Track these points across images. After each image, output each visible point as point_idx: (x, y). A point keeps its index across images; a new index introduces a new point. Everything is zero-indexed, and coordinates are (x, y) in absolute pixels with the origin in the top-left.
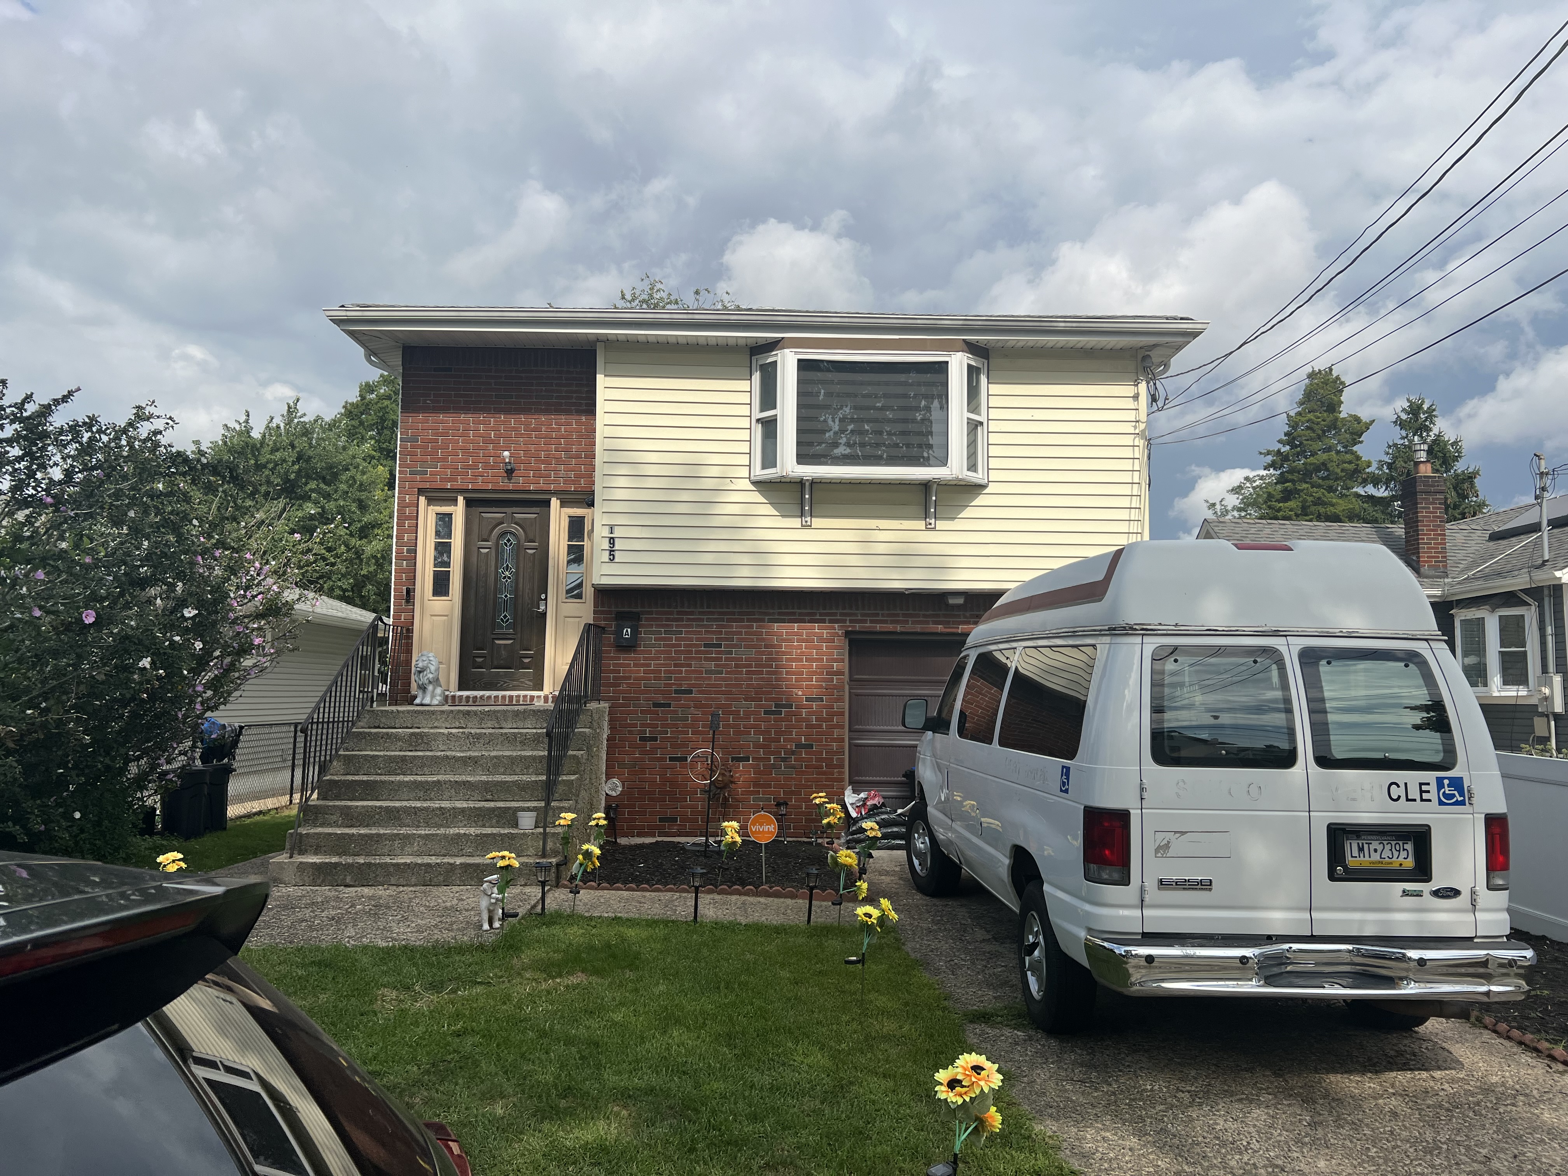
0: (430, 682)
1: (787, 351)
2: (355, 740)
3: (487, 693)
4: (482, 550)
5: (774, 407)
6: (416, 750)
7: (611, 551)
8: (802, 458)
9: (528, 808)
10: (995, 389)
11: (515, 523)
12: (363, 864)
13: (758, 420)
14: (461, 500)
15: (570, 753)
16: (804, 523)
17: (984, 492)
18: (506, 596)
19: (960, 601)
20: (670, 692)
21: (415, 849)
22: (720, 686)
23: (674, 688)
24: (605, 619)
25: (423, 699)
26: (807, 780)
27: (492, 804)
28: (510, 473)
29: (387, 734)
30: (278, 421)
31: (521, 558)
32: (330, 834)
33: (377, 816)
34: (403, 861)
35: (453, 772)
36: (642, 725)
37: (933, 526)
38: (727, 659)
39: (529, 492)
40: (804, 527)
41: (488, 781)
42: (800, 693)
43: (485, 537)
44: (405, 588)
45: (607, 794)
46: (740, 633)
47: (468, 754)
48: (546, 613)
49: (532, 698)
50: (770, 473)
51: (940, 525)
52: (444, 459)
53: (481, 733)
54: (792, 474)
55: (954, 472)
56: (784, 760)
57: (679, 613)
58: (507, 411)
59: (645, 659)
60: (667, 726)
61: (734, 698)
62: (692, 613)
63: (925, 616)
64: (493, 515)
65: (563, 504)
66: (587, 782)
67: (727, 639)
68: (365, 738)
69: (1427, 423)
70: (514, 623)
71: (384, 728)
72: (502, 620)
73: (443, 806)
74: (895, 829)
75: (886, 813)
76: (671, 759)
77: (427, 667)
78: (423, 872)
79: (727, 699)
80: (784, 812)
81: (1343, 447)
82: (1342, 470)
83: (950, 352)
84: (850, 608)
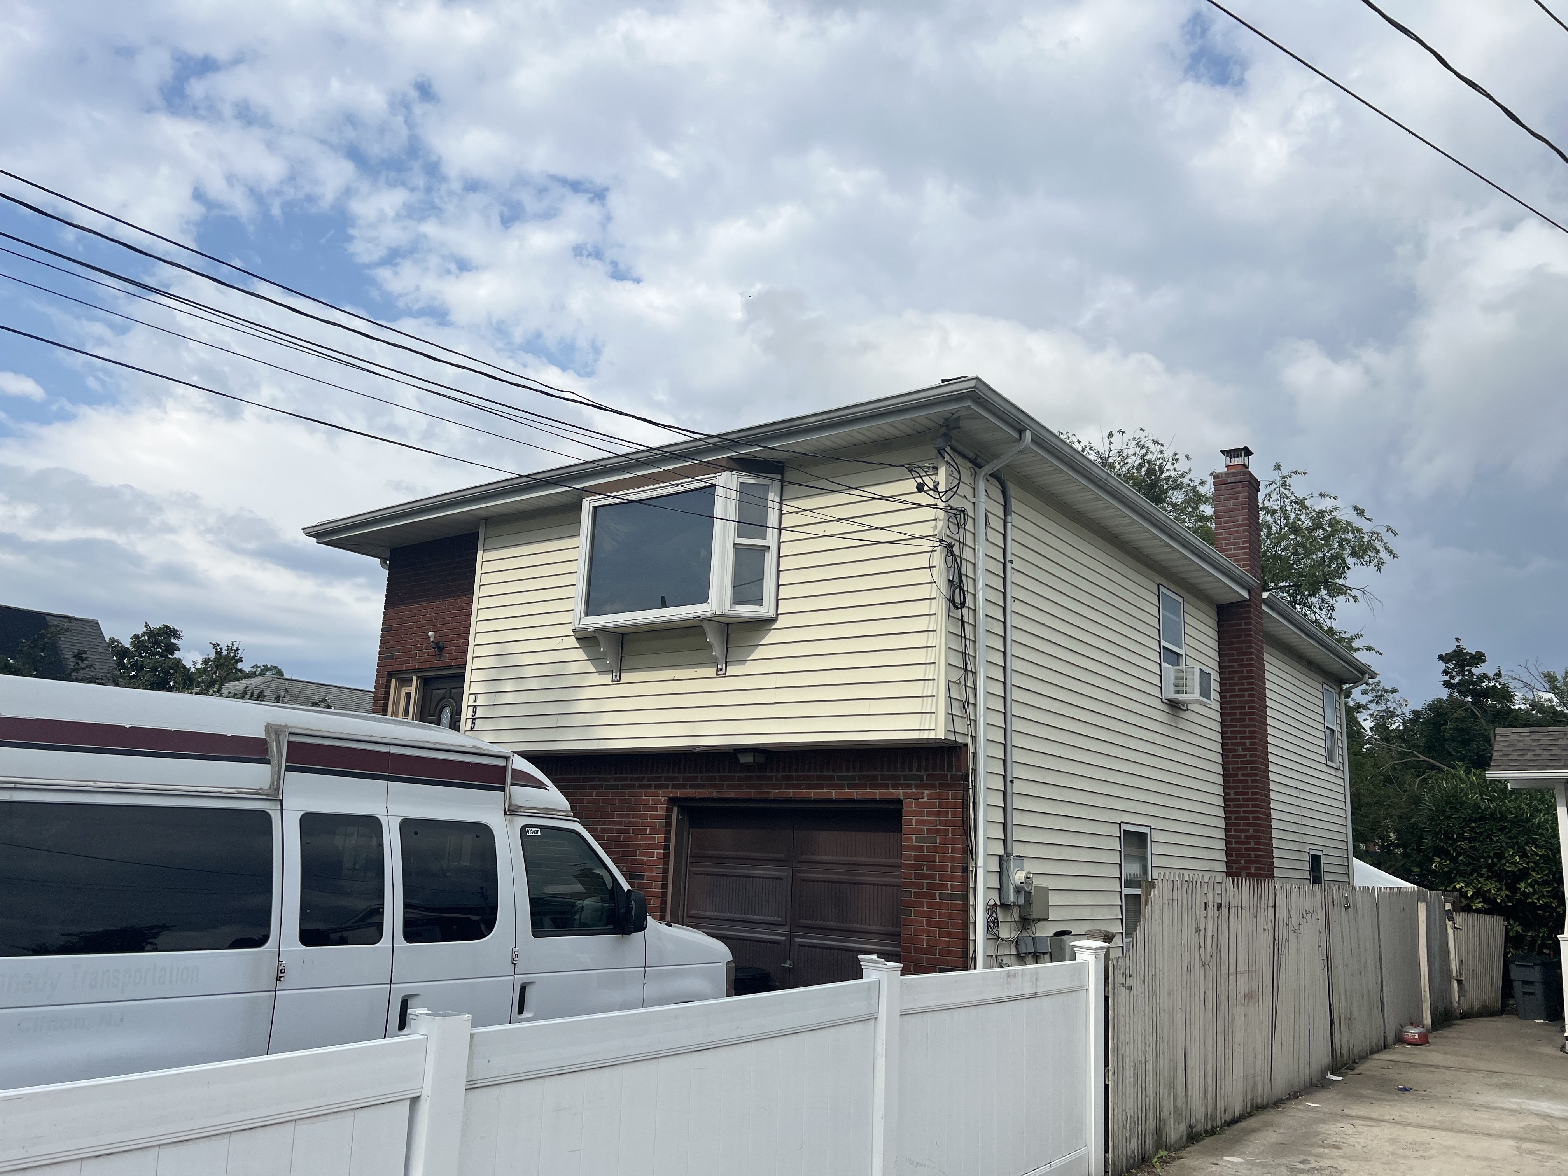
1: (584, 500)
7: (473, 719)
11: (451, 698)
14: (414, 679)
16: (615, 678)
17: (774, 627)
28: (441, 651)
37: (724, 671)
39: (451, 667)
40: (615, 682)
43: (432, 711)
51: (732, 670)
52: (404, 643)
54: (578, 628)
55: (713, 609)
64: (439, 691)
83: (717, 475)
84: (674, 772)
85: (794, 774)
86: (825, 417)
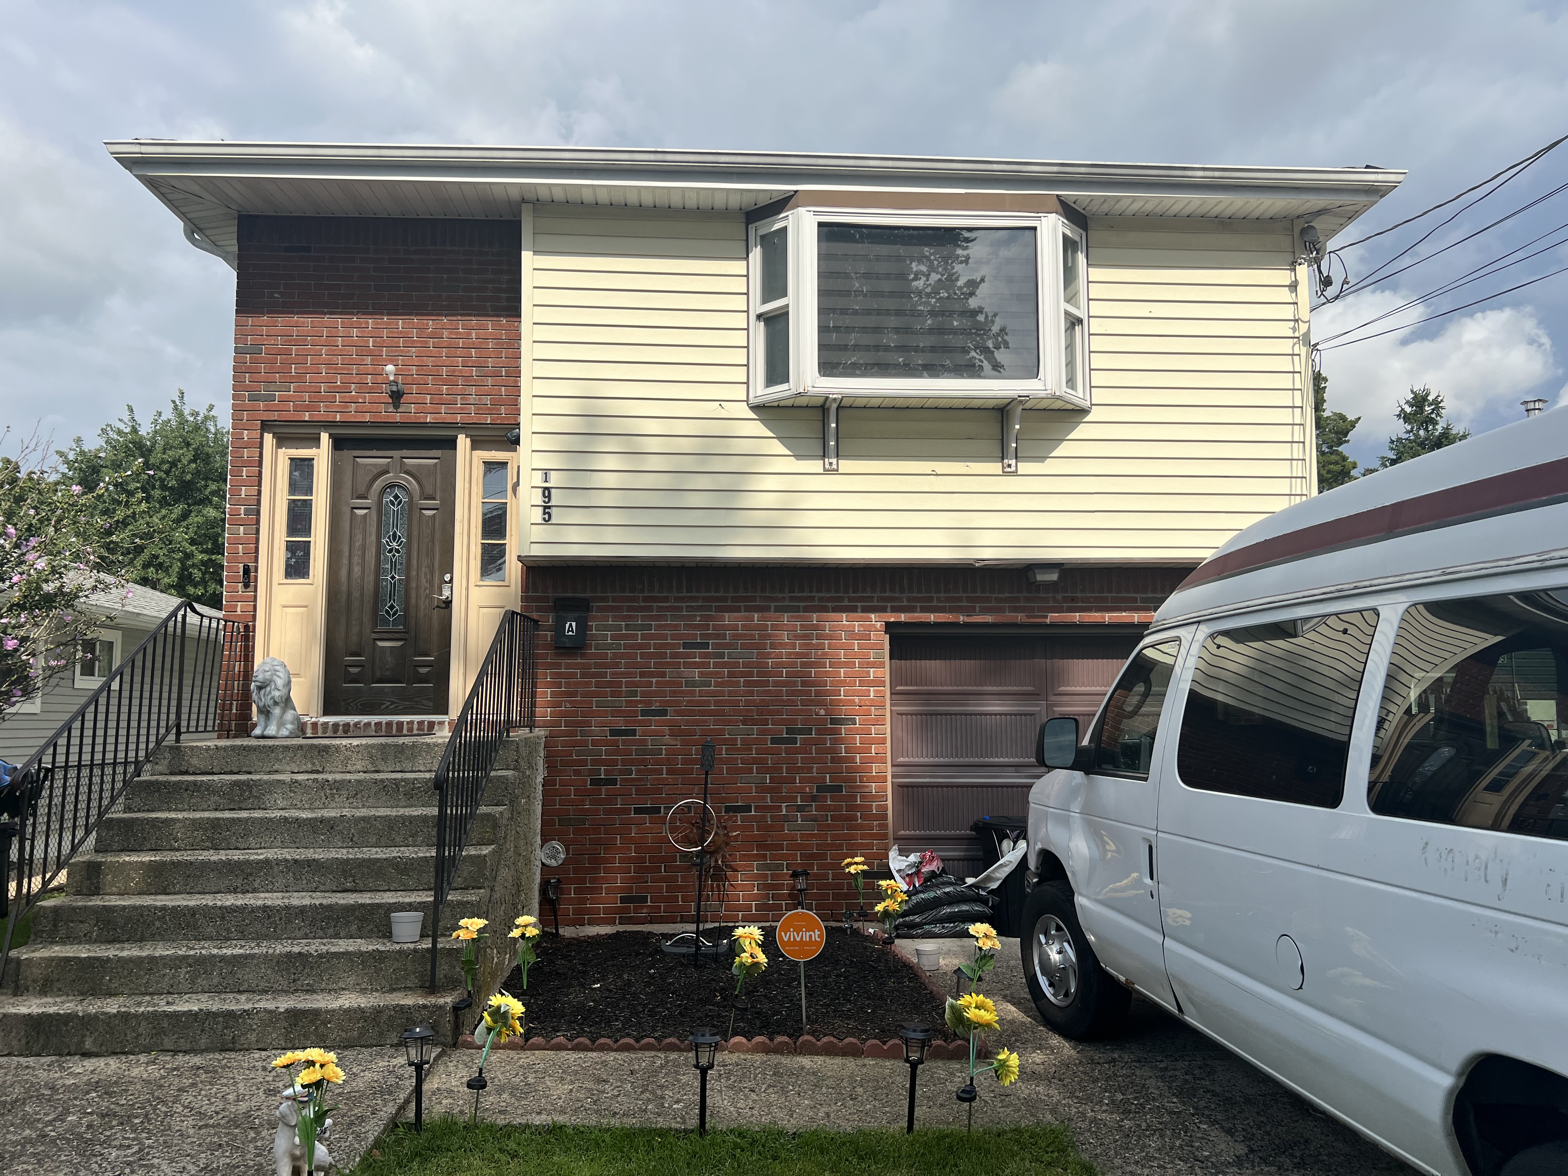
0: (276, 703)
1: (802, 210)
2: (143, 795)
3: (365, 719)
4: (357, 511)
5: (784, 294)
6: (240, 809)
7: (545, 507)
8: (827, 367)
9: (410, 904)
10: (1096, 274)
11: (406, 473)
12: (115, 1015)
13: (759, 317)
14: (325, 437)
15: (483, 809)
16: (827, 466)
17: (1085, 420)
18: (393, 578)
19: (1054, 577)
20: (634, 714)
21: (215, 981)
22: (707, 703)
23: (640, 707)
24: (539, 609)
25: (266, 728)
26: (835, 837)
27: (350, 899)
28: (396, 397)
29: (195, 783)
30: (168, 414)
31: (415, 523)
32: (67, 960)
33: (158, 924)
34: (185, 1008)
35: (296, 843)
36: (595, 762)
37: (1013, 469)
38: (716, 665)
39: (424, 425)
40: (827, 472)
41: (348, 860)
42: (822, 712)
43: (362, 490)
44: (241, 565)
45: (543, 864)
46: (735, 628)
47: (319, 814)
48: (451, 602)
49: (431, 725)
50: (779, 391)
51: (1024, 467)
52: (300, 377)
53: (343, 781)
54: (812, 391)
55: (1049, 387)
56: (800, 809)
57: (645, 599)
58: (393, 310)
59: (597, 665)
60: (632, 762)
61: (729, 721)
62: (665, 599)
63: (998, 600)
64: (372, 461)
65: (476, 445)
66: (511, 853)
67: (717, 637)
68: (158, 791)
69: (1433, 416)
70: (405, 615)
71: (194, 774)
72: (387, 611)
73: (269, 903)
74: (965, 908)
75: (951, 884)
76: (638, 811)
77: (271, 681)
78: (220, 1027)
79: (716, 723)
80: (804, 886)
81: (1328, 448)
82: (1329, 472)
83: (1040, 215)
84: (892, 590)
85: (1079, 595)
86: (1217, 174)
